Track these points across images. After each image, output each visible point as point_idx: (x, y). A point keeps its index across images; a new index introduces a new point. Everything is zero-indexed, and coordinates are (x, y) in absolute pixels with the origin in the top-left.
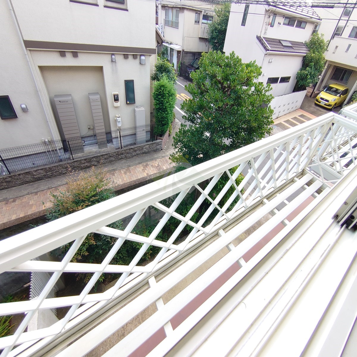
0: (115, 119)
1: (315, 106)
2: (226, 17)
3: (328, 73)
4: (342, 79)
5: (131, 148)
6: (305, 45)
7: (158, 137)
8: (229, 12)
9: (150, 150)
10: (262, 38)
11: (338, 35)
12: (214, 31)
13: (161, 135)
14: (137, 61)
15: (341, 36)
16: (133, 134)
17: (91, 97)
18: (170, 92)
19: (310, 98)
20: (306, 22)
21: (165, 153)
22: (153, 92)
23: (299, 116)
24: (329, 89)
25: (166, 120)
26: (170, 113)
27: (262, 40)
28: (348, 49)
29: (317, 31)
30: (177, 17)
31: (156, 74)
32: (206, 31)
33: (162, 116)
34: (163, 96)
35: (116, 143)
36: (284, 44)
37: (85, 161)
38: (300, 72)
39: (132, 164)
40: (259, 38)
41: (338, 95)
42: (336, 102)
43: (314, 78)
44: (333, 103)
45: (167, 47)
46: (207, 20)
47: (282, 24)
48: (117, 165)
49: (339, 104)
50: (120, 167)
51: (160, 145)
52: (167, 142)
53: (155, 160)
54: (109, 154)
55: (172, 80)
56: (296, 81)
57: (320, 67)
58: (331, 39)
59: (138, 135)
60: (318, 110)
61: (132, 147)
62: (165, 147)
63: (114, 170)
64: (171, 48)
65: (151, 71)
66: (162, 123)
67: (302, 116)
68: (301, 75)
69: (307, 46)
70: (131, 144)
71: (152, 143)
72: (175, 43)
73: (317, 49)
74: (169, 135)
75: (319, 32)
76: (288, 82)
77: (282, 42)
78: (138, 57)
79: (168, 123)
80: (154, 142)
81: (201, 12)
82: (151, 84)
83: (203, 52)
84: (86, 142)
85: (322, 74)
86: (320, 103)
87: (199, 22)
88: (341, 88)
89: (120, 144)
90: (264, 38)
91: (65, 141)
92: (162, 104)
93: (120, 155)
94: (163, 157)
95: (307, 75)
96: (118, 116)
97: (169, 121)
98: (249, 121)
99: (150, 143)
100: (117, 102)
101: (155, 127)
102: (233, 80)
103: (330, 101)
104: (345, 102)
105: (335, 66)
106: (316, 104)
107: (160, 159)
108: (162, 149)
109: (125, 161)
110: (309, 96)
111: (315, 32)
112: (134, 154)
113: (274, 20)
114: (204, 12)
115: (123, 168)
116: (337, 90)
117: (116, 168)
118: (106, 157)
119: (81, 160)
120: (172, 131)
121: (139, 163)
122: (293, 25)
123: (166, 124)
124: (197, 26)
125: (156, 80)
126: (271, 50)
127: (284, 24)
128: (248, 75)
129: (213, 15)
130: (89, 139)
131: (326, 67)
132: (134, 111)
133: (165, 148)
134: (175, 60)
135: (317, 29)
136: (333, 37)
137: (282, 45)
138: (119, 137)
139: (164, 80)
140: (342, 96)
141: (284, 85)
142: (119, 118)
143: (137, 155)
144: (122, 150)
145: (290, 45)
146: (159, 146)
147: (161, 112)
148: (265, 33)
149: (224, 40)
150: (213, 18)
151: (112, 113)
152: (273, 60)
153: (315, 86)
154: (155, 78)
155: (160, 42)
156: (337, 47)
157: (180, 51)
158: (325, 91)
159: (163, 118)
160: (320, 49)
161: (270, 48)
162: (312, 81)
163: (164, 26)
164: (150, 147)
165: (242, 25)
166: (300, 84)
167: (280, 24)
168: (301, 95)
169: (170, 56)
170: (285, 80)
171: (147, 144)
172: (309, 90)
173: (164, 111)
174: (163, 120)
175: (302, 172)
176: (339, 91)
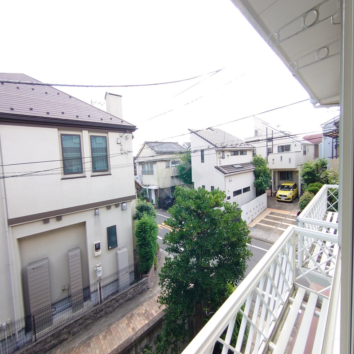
0: (95, 269)
1: (278, 203)
2: (189, 160)
3: (276, 176)
4: (288, 178)
5: (113, 299)
6: (251, 163)
7: (143, 275)
8: (190, 157)
9: (135, 294)
10: (219, 167)
11: (271, 152)
12: (182, 170)
13: (147, 271)
14: (120, 208)
15: (273, 153)
16: (115, 281)
17: (70, 254)
18: (151, 227)
19: (271, 198)
20: (246, 151)
21: (152, 293)
22: (135, 231)
23: (269, 214)
24: (283, 188)
25: (150, 254)
26: (154, 246)
27: (220, 168)
28: (281, 159)
29: (256, 153)
30: (152, 167)
31: (137, 214)
32: (176, 171)
33: (145, 251)
34: (145, 232)
35: (94, 299)
36: (236, 167)
37: (53, 338)
38: (255, 181)
39: (114, 320)
40: (216, 168)
41: (291, 190)
42: (292, 195)
43: (268, 183)
44: (291, 197)
45: (145, 189)
46: (175, 164)
47: (230, 155)
48: (95, 328)
49: (295, 196)
50: (97, 331)
51: (146, 283)
52: (154, 278)
53: (142, 305)
54: (85, 316)
55: (152, 215)
56: (255, 188)
57: (268, 175)
58: (267, 156)
59: (120, 281)
60: (281, 204)
61: (114, 297)
62: (152, 284)
63: (90, 338)
64: (149, 189)
65: (132, 212)
66: (146, 258)
67: (272, 213)
68: (257, 183)
69: (253, 164)
70: (113, 293)
71: (137, 284)
72: (152, 184)
73: (261, 164)
74: (155, 269)
75: (257, 154)
76: (250, 190)
77: (234, 166)
78: (120, 205)
79: (152, 257)
80: (139, 282)
81: (170, 160)
82: (133, 224)
83: (176, 186)
84: (57, 310)
85: (272, 178)
86: (281, 199)
87: (169, 167)
88: (291, 185)
89: (99, 298)
90: (220, 166)
91: (30, 316)
92: (145, 239)
93: (99, 313)
94: (150, 298)
95: (262, 182)
96: (99, 266)
97: (153, 254)
98: (228, 239)
99: (135, 285)
100: (98, 250)
101: (140, 265)
102: (205, 207)
103: (288, 195)
104: (299, 193)
105: (278, 171)
106: (278, 201)
107: (147, 303)
108: (148, 289)
109: (105, 319)
110: (270, 196)
111: (254, 154)
112: (116, 306)
113: (223, 155)
114: (172, 160)
115: (102, 330)
116: (288, 186)
117: (92, 334)
118: (80, 321)
119: (46, 338)
120: (157, 264)
121: (123, 316)
122: (238, 155)
123: (150, 259)
124: (168, 169)
125: (137, 219)
126: (228, 173)
127: (231, 155)
128: (216, 200)
129: (179, 160)
130: (61, 304)
131: (272, 174)
132: (117, 254)
133: (152, 286)
134: (153, 197)
135: (255, 152)
136: (268, 155)
137: (235, 168)
138: (99, 290)
139: (145, 218)
140: (294, 189)
141: (247, 193)
142: (100, 267)
143: (120, 305)
144: (101, 305)
145: (241, 166)
146: (145, 285)
147: (144, 247)
148: (220, 163)
149: (191, 174)
150: (179, 162)
151: (92, 264)
152: (232, 179)
153: (271, 188)
154: (136, 217)
155: (139, 188)
156: (273, 160)
157: (157, 189)
158: (280, 189)
159: (146, 253)
160: (263, 164)
161: (227, 172)
162: (267, 185)
163: (141, 175)
164: (134, 290)
165: (202, 162)
166: (259, 190)
167: (229, 156)
168: (263, 198)
169: (149, 195)
170: (246, 190)
171: (132, 288)
172: (268, 192)
173: (147, 246)
174: (147, 255)
175: (293, 288)
176: (290, 187)
